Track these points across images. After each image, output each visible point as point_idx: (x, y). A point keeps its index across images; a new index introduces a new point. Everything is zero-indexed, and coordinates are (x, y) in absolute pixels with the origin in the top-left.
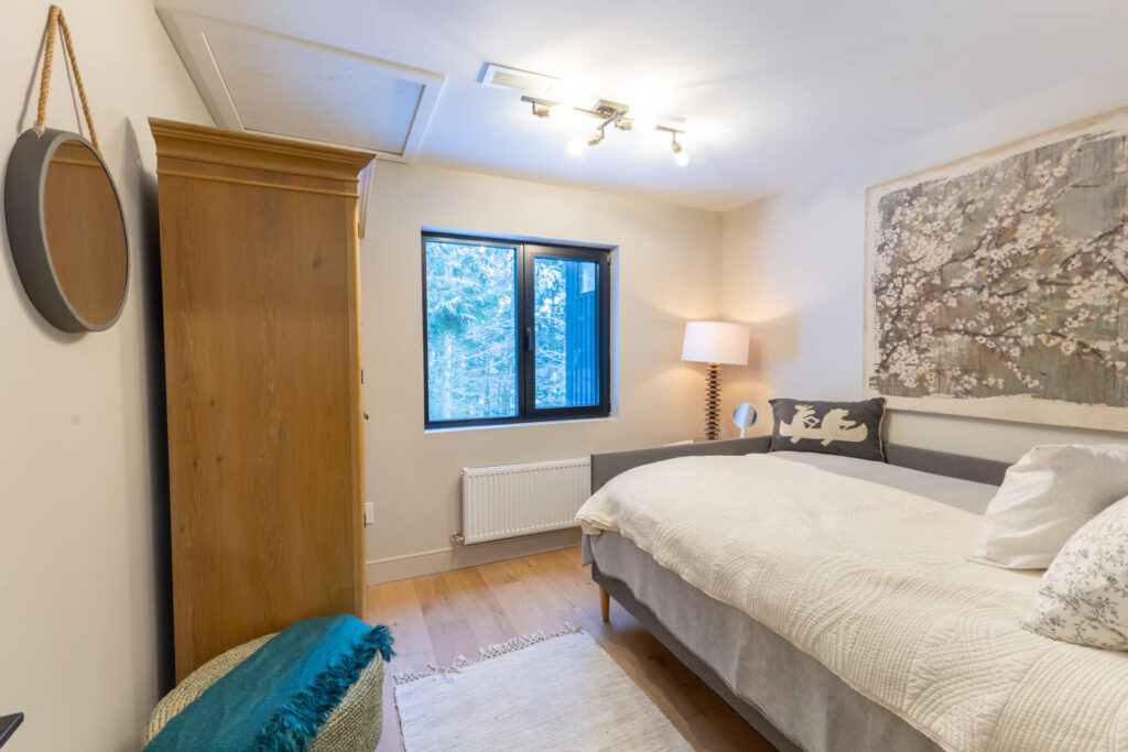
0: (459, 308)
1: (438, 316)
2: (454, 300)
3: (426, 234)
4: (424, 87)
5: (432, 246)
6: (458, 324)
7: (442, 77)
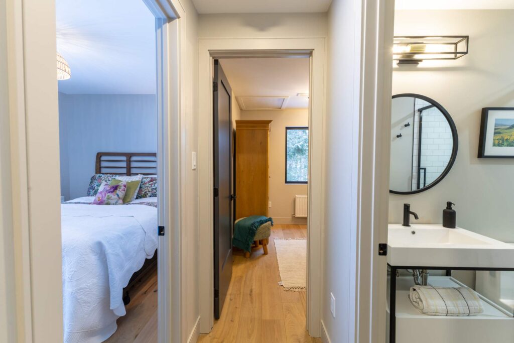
0: (302, 146)
1: (295, 149)
2: (301, 143)
3: (287, 128)
4: (284, 99)
5: (288, 131)
6: (302, 151)
7: (288, 97)
